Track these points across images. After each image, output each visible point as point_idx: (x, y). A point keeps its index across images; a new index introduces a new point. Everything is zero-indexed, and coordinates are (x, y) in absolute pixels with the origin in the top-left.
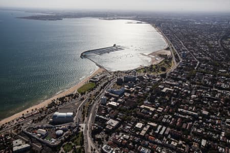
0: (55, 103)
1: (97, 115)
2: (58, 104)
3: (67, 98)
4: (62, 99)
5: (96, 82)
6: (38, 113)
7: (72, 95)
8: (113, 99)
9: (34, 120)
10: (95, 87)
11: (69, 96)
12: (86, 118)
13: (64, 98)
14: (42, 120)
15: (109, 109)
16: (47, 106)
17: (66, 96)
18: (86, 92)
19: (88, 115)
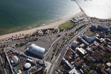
0: (38, 33)
1: (64, 59)
2: (40, 35)
3: (49, 31)
4: (44, 31)
5: (75, 23)
6: (23, 38)
7: (53, 29)
9: (17, 45)
10: (72, 27)
11: (50, 29)
12: (54, 57)
13: (46, 30)
14: (23, 46)
15: (77, 55)
16: (32, 34)
18: (64, 30)
19: (57, 54)
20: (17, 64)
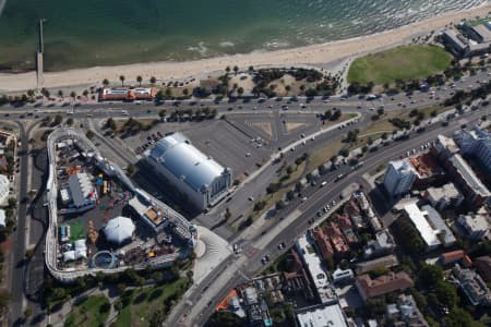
0: (226, 84)
2: (236, 94)
3: (288, 79)
4: (264, 78)
5: (462, 53)
6: (149, 99)
7: (314, 75)
8: (450, 191)
10: (430, 81)
11: (300, 74)
12: (260, 222)
13: (276, 74)
16: (196, 83)
17: (291, 73)
18: (378, 88)
19: (279, 212)
20: (81, 214)
